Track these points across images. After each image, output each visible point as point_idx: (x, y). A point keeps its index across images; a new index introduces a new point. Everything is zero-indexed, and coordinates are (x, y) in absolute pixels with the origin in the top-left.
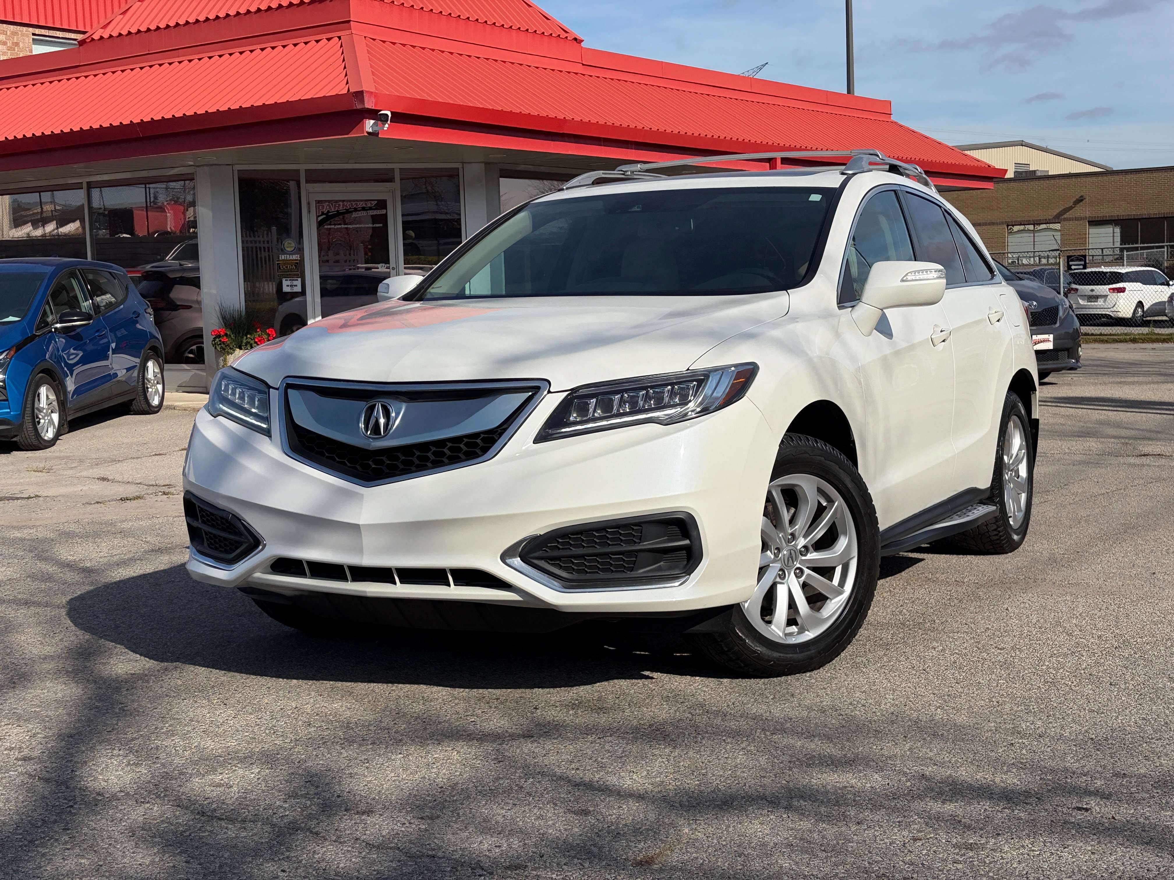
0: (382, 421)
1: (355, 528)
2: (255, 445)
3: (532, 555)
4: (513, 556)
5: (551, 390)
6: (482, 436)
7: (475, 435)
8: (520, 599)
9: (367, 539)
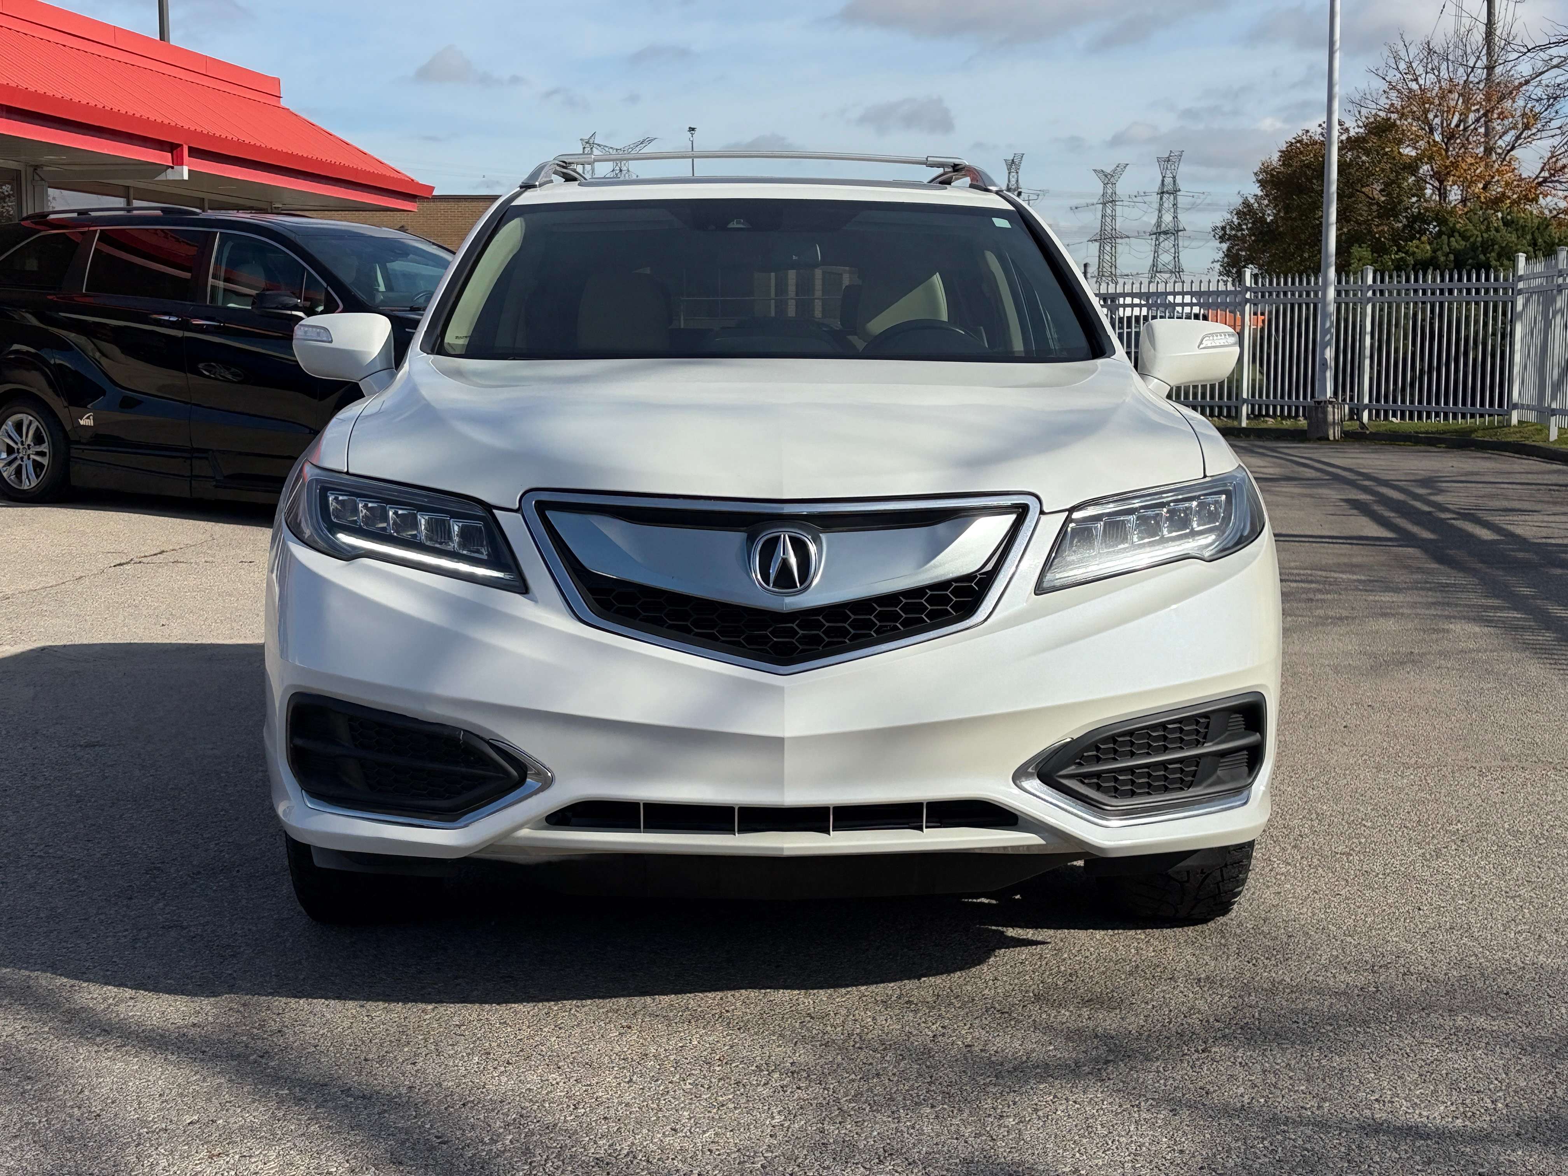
0: (793, 561)
1: (775, 744)
2: (499, 608)
3: (1061, 773)
4: (1028, 776)
5: (1046, 510)
6: (954, 584)
7: (944, 585)
8: (1042, 842)
9: (791, 762)
